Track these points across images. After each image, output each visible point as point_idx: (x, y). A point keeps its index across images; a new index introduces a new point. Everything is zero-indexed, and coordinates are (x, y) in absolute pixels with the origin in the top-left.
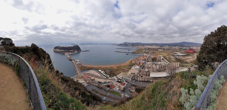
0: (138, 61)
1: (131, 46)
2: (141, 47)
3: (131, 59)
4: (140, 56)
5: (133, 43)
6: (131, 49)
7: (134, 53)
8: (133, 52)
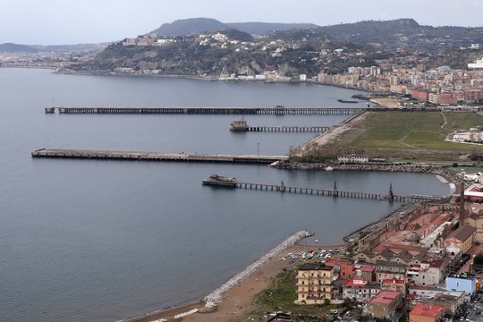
0: (373, 282)
1: (275, 63)
2: (414, 76)
3: (280, 252)
4: (415, 212)
5: (297, 33)
6: (279, 112)
7: (314, 163)
8: (301, 145)
